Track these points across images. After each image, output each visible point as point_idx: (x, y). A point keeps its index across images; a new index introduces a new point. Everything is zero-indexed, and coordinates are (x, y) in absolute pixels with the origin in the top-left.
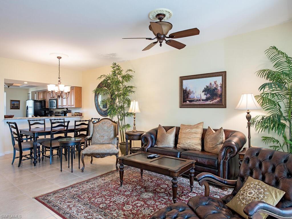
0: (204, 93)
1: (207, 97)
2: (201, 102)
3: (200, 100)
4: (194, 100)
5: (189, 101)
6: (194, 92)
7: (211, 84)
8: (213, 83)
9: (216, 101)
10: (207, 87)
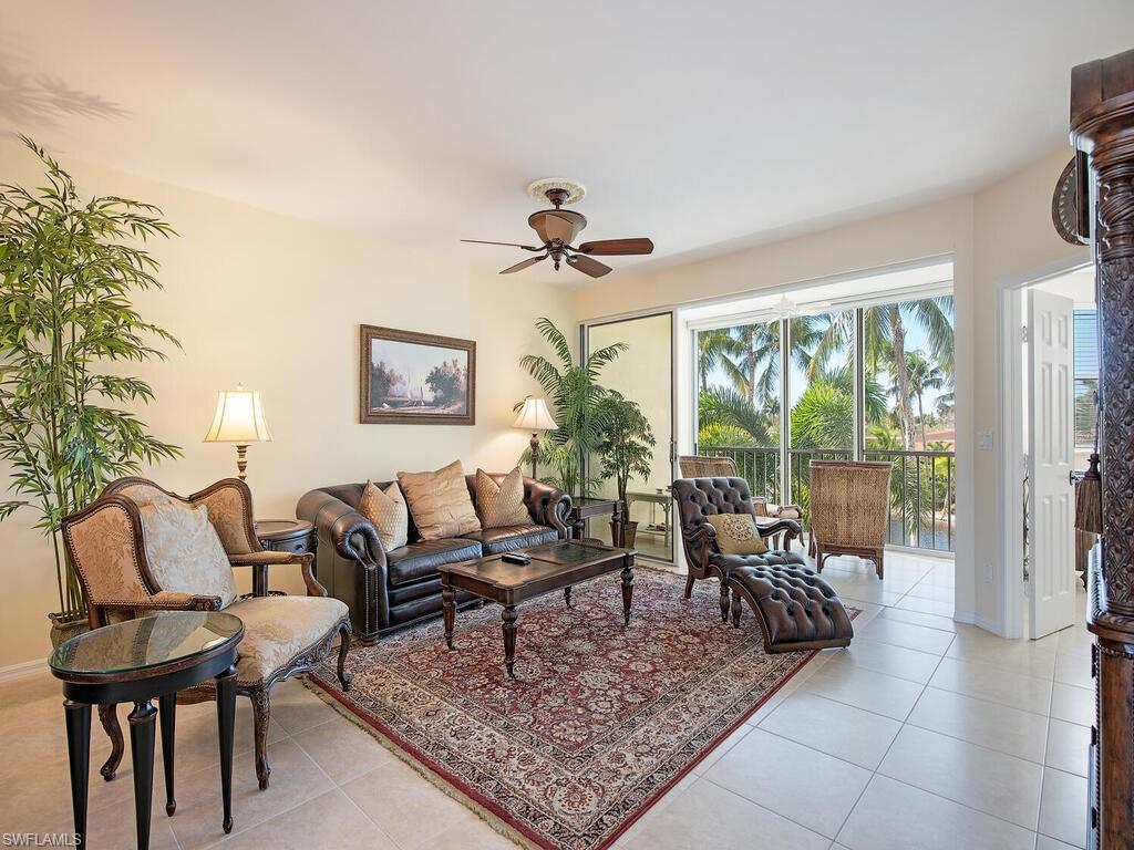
0: (429, 385)
1: (436, 397)
2: (422, 410)
3: (418, 403)
4: (403, 402)
5: (389, 403)
6: (405, 378)
7: (445, 364)
8: (450, 364)
9: (456, 407)
10: (438, 370)
